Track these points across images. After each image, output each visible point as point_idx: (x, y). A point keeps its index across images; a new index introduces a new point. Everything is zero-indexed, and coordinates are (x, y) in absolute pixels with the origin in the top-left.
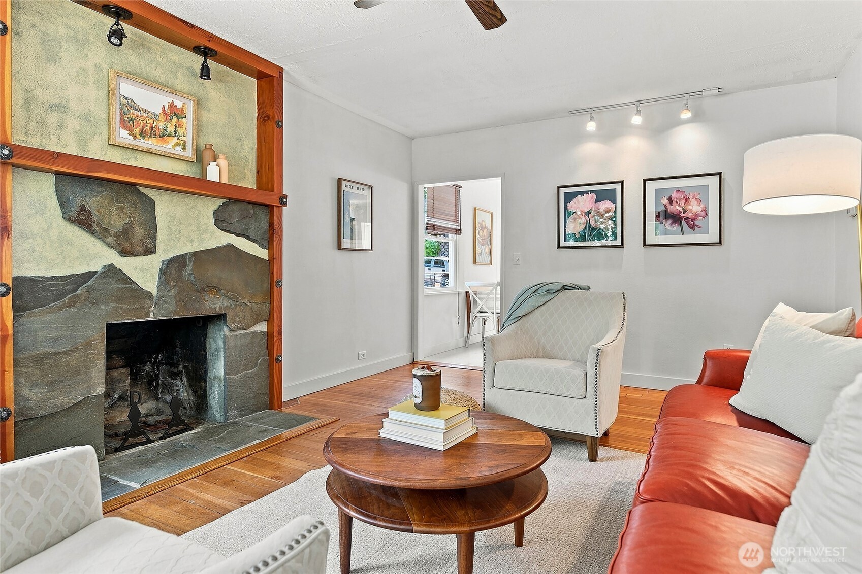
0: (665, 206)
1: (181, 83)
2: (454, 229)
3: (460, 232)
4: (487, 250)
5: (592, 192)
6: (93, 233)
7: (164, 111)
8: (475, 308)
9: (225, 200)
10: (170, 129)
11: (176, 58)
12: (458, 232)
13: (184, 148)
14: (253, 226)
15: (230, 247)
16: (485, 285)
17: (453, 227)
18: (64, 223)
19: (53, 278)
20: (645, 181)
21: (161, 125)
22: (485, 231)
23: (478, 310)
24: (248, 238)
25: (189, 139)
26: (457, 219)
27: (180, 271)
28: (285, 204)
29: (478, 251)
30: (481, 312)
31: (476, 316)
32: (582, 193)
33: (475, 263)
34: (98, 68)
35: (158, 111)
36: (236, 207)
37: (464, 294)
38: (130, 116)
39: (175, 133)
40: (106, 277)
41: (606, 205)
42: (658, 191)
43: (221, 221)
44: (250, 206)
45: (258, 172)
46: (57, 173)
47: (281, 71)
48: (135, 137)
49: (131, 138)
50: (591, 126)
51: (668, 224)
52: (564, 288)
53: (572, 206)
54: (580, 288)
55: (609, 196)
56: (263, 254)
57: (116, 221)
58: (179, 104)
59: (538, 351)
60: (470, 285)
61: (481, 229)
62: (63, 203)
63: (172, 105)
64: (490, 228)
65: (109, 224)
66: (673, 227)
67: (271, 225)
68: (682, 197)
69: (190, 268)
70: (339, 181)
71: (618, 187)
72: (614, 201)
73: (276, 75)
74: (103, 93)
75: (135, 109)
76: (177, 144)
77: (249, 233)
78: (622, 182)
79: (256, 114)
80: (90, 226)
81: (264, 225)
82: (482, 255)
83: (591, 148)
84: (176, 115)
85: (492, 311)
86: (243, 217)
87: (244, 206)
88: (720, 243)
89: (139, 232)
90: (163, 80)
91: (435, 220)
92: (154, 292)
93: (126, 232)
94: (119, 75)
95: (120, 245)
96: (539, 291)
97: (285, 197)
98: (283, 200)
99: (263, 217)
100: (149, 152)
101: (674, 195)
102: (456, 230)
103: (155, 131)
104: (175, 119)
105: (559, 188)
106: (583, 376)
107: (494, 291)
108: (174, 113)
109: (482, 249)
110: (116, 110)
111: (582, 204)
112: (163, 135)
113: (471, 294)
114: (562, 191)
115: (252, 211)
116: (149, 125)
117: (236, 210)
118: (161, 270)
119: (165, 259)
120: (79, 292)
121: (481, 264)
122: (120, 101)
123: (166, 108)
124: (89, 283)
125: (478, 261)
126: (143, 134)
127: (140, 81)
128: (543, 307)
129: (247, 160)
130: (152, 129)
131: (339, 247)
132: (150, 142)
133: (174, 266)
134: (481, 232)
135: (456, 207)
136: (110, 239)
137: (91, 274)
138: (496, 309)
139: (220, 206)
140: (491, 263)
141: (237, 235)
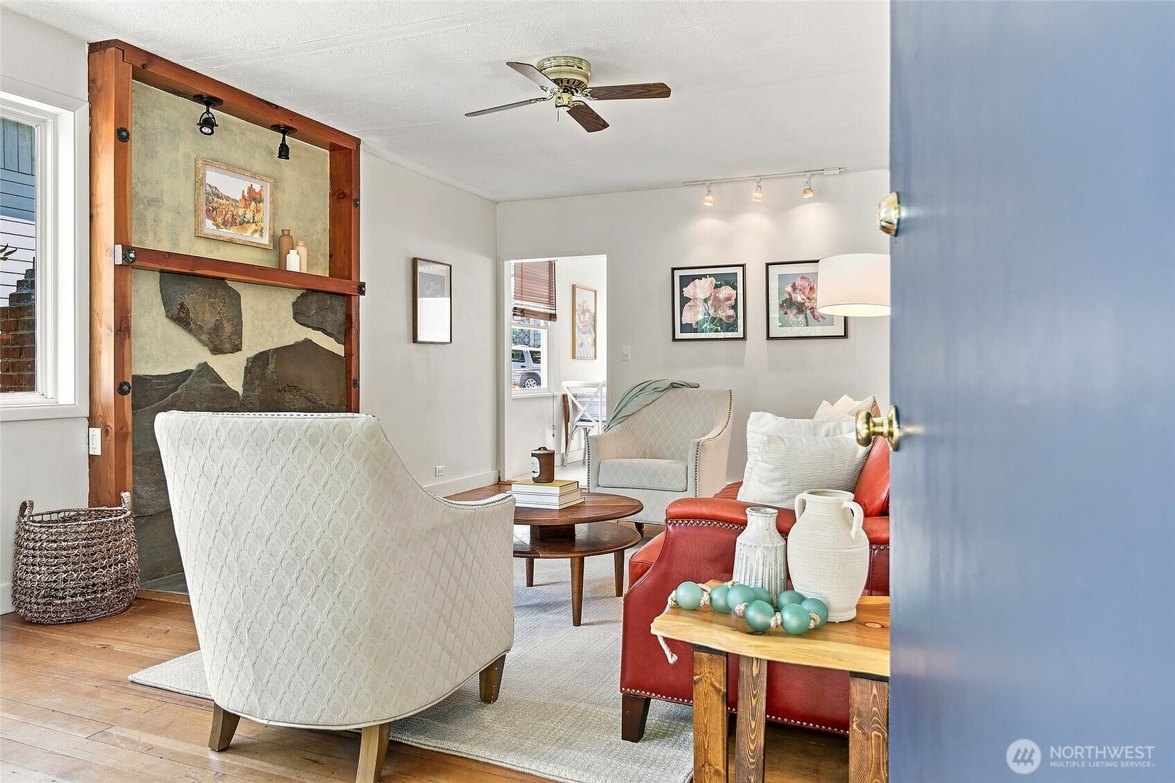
0: (790, 295)
1: (258, 165)
2: (547, 314)
3: (556, 318)
4: (590, 340)
5: (710, 275)
6: (190, 331)
7: (244, 196)
8: (575, 417)
9: (302, 292)
10: (249, 216)
11: (253, 137)
12: (552, 317)
13: (261, 235)
14: (330, 317)
15: (308, 342)
16: (588, 386)
17: (546, 311)
18: (166, 321)
19: (158, 376)
20: (768, 265)
21: (241, 212)
22: (587, 315)
23: (578, 418)
24: (325, 332)
25: (266, 225)
26: (551, 301)
27: (263, 370)
28: (363, 293)
29: (578, 342)
30: (582, 421)
31: (577, 426)
32: (700, 277)
33: (574, 357)
34: (187, 156)
35: (239, 197)
36: (314, 298)
37: (559, 399)
38: (215, 205)
39: (254, 220)
40: (201, 376)
41: (726, 291)
42: (782, 277)
43: (300, 315)
44: (327, 297)
45: (331, 256)
46: (162, 272)
47: (358, 142)
48: (218, 227)
49: (215, 228)
50: (709, 201)
51: (792, 314)
52: (673, 386)
53: (688, 291)
54: (689, 386)
55: (730, 281)
56: (339, 349)
57: (208, 318)
58: (257, 188)
59: (645, 451)
60: (569, 386)
61: (582, 313)
62: (166, 303)
63: (251, 189)
64: (593, 311)
65: (203, 320)
66: (798, 318)
67: (348, 318)
68: (807, 285)
69: (273, 366)
70: (415, 262)
71: (739, 271)
72: (735, 288)
73: (353, 147)
74: (191, 183)
75: (218, 197)
76: (256, 231)
77: (326, 327)
78: (743, 266)
79: (328, 191)
80: (188, 323)
81: (341, 317)
82: (584, 347)
83: (708, 225)
84: (254, 199)
85: (596, 418)
86: (321, 309)
87: (321, 296)
88: (845, 336)
89: (228, 328)
90: (242, 163)
91: (524, 303)
92: (241, 391)
93: (217, 328)
94: (206, 163)
95: (212, 342)
96: (647, 389)
97: (363, 285)
98: (361, 289)
99: (339, 308)
100: (231, 242)
101: (799, 283)
102: (551, 314)
103: (235, 219)
104: (253, 203)
105: (673, 269)
106: (684, 469)
107: (599, 394)
108: (253, 197)
109: (585, 339)
110: (203, 199)
111: (699, 290)
112: (243, 223)
113: (570, 397)
114: (678, 274)
115: (329, 302)
116: (230, 213)
117: (313, 302)
118: (246, 368)
119: (250, 357)
120: (179, 391)
121: (582, 358)
122: (206, 190)
123: (246, 194)
124: (187, 382)
125: (577, 354)
126: (225, 224)
127: (225, 168)
128: (651, 406)
129: (319, 244)
130: (233, 217)
131: (415, 340)
132: (231, 231)
133: (258, 363)
134: (582, 317)
135: (550, 286)
136: (204, 337)
137: (188, 373)
138: (601, 417)
139: (298, 298)
140: (595, 357)
141: (314, 328)
